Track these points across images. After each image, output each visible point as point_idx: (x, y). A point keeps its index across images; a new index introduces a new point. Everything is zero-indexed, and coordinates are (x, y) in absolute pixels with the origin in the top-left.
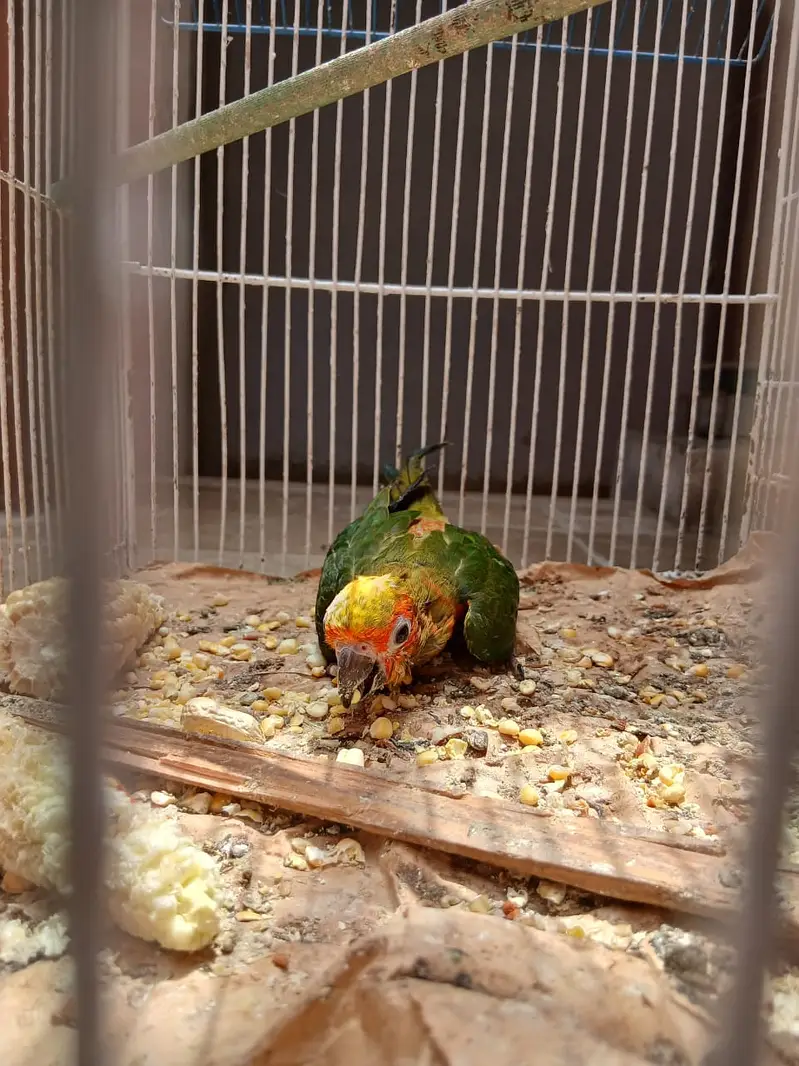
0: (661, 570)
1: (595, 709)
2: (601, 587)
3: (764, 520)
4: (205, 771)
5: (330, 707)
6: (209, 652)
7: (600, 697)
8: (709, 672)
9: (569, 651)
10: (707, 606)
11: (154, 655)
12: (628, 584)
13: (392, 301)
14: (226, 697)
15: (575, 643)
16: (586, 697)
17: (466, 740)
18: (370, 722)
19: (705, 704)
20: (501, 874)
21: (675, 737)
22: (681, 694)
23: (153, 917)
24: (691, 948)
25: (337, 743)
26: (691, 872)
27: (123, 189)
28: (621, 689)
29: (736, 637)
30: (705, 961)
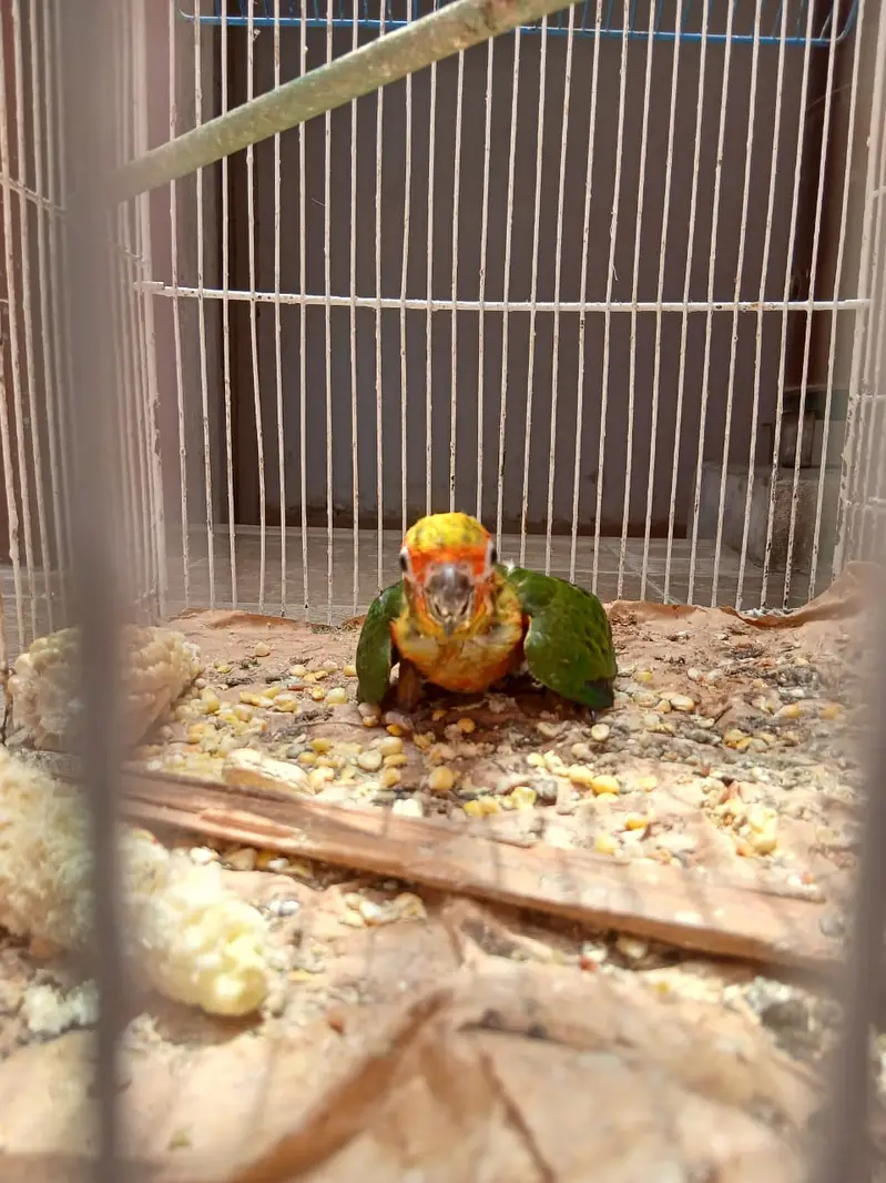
0: (744, 608)
1: (675, 754)
2: (680, 626)
3: (859, 550)
4: (249, 825)
5: (383, 757)
6: (251, 703)
7: (681, 742)
8: (802, 714)
9: (644, 695)
10: (797, 644)
11: (190, 708)
12: (709, 623)
13: (442, 317)
14: (271, 750)
15: (652, 686)
16: (665, 743)
17: (533, 788)
18: (428, 772)
19: (796, 748)
20: (575, 929)
21: (765, 782)
22: (770, 738)
23: (195, 978)
24: (791, 1002)
25: (392, 795)
26: (788, 921)
27: (143, 202)
28: (704, 733)
29: (831, 675)
30: (806, 1018)
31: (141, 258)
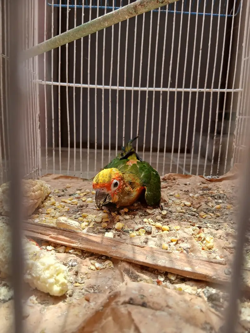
0: (206, 175)
1: (185, 219)
2: (187, 181)
3: (238, 160)
4: (63, 239)
5: (102, 219)
6: (65, 202)
7: (187, 215)
8: (221, 208)
9: (177, 201)
10: (220, 187)
11: (47, 203)
12: (196, 180)
13: (121, 92)
14: (70, 216)
15: (179, 199)
16: (183, 216)
17: (145, 229)
18: (115, 224)
19: (220, 218)
20: (156, 271)
21: (210, 228)
22: (212, 214)
23: (47, 285)
24: (215, 294)
25: (105, 230)
26: (215, 270)
27: (36, 58)
28: (194, 213)
29: (230, 196)
30: (220, 298)
31: (35, 73)
